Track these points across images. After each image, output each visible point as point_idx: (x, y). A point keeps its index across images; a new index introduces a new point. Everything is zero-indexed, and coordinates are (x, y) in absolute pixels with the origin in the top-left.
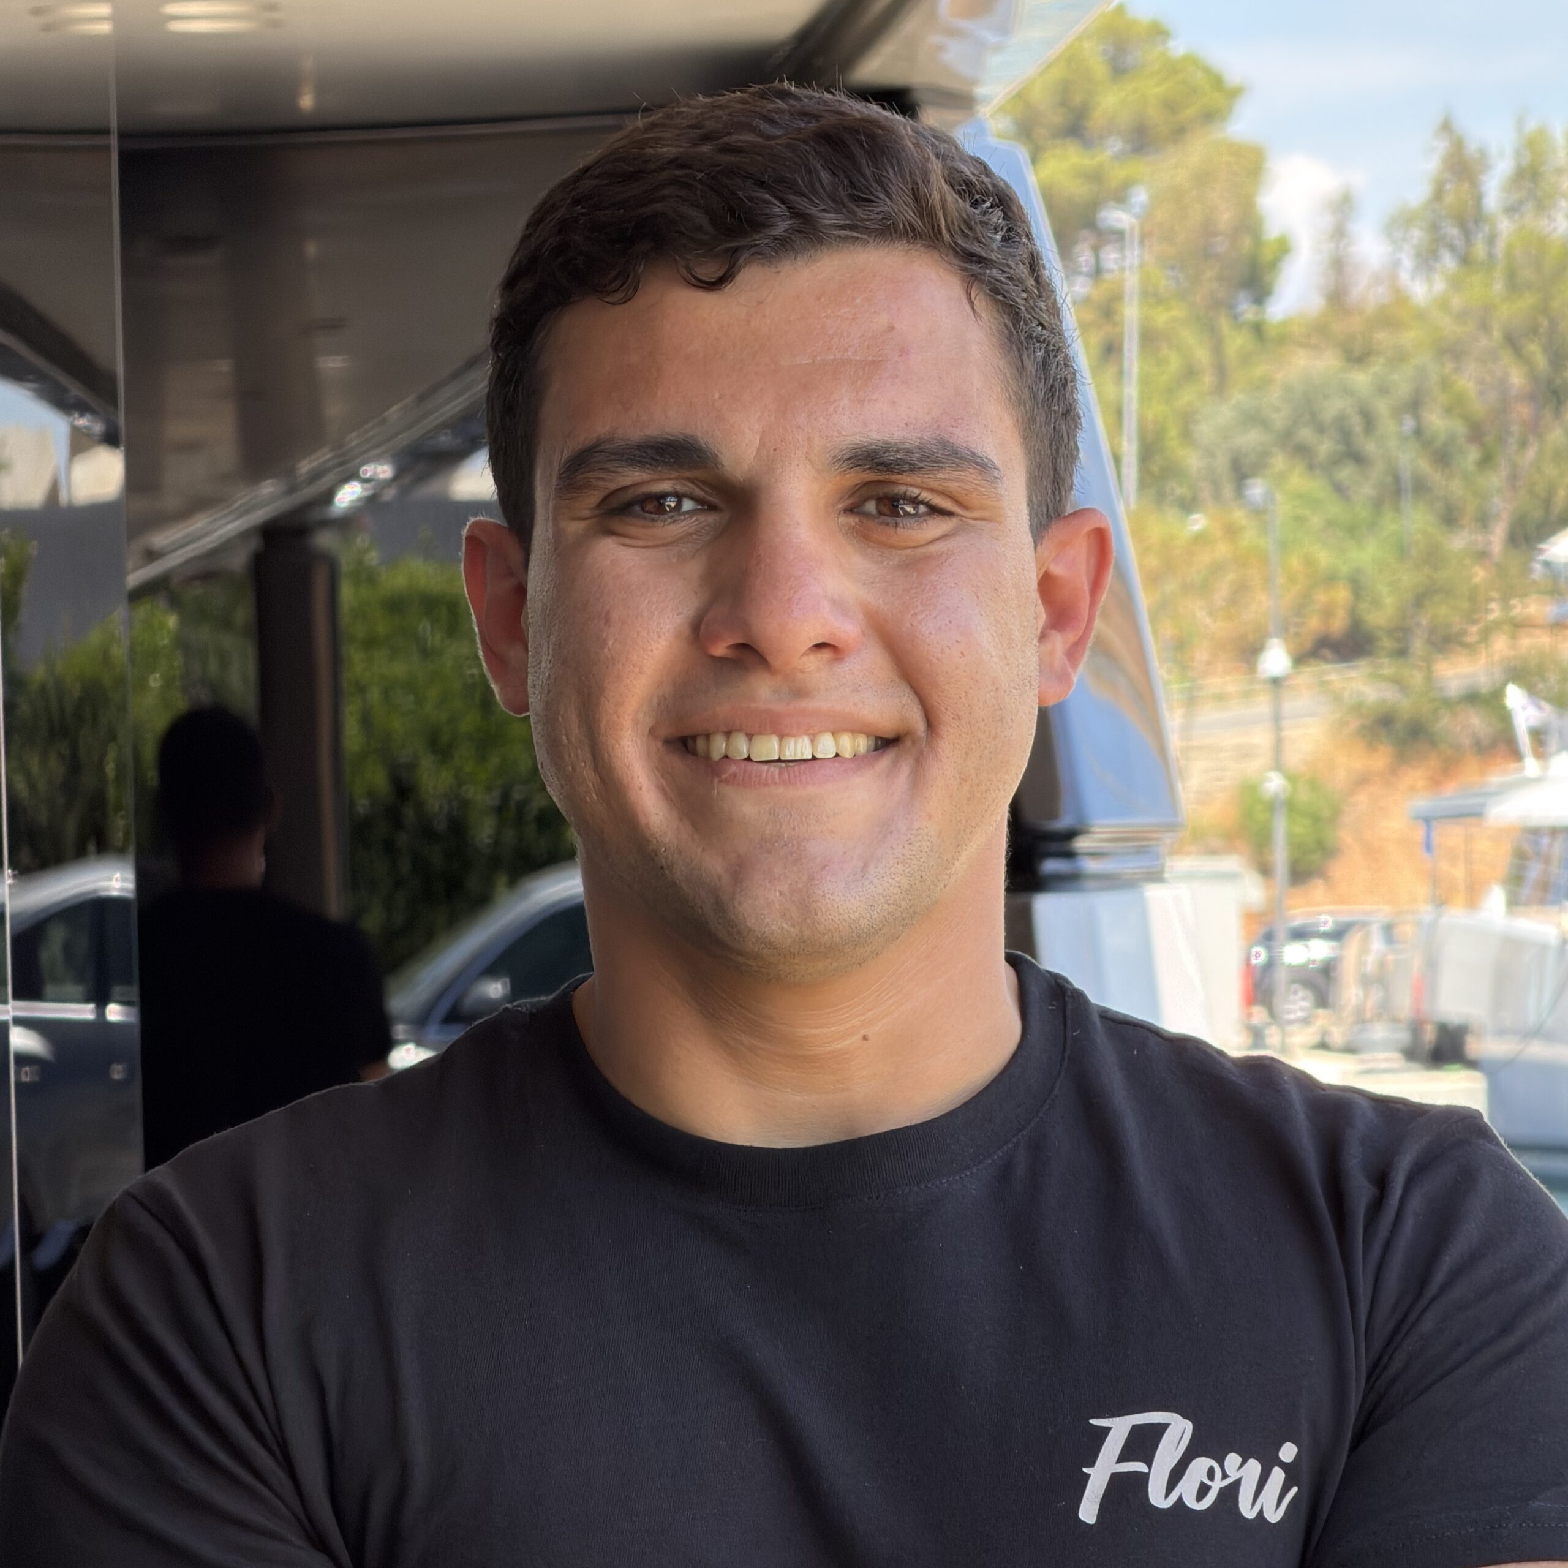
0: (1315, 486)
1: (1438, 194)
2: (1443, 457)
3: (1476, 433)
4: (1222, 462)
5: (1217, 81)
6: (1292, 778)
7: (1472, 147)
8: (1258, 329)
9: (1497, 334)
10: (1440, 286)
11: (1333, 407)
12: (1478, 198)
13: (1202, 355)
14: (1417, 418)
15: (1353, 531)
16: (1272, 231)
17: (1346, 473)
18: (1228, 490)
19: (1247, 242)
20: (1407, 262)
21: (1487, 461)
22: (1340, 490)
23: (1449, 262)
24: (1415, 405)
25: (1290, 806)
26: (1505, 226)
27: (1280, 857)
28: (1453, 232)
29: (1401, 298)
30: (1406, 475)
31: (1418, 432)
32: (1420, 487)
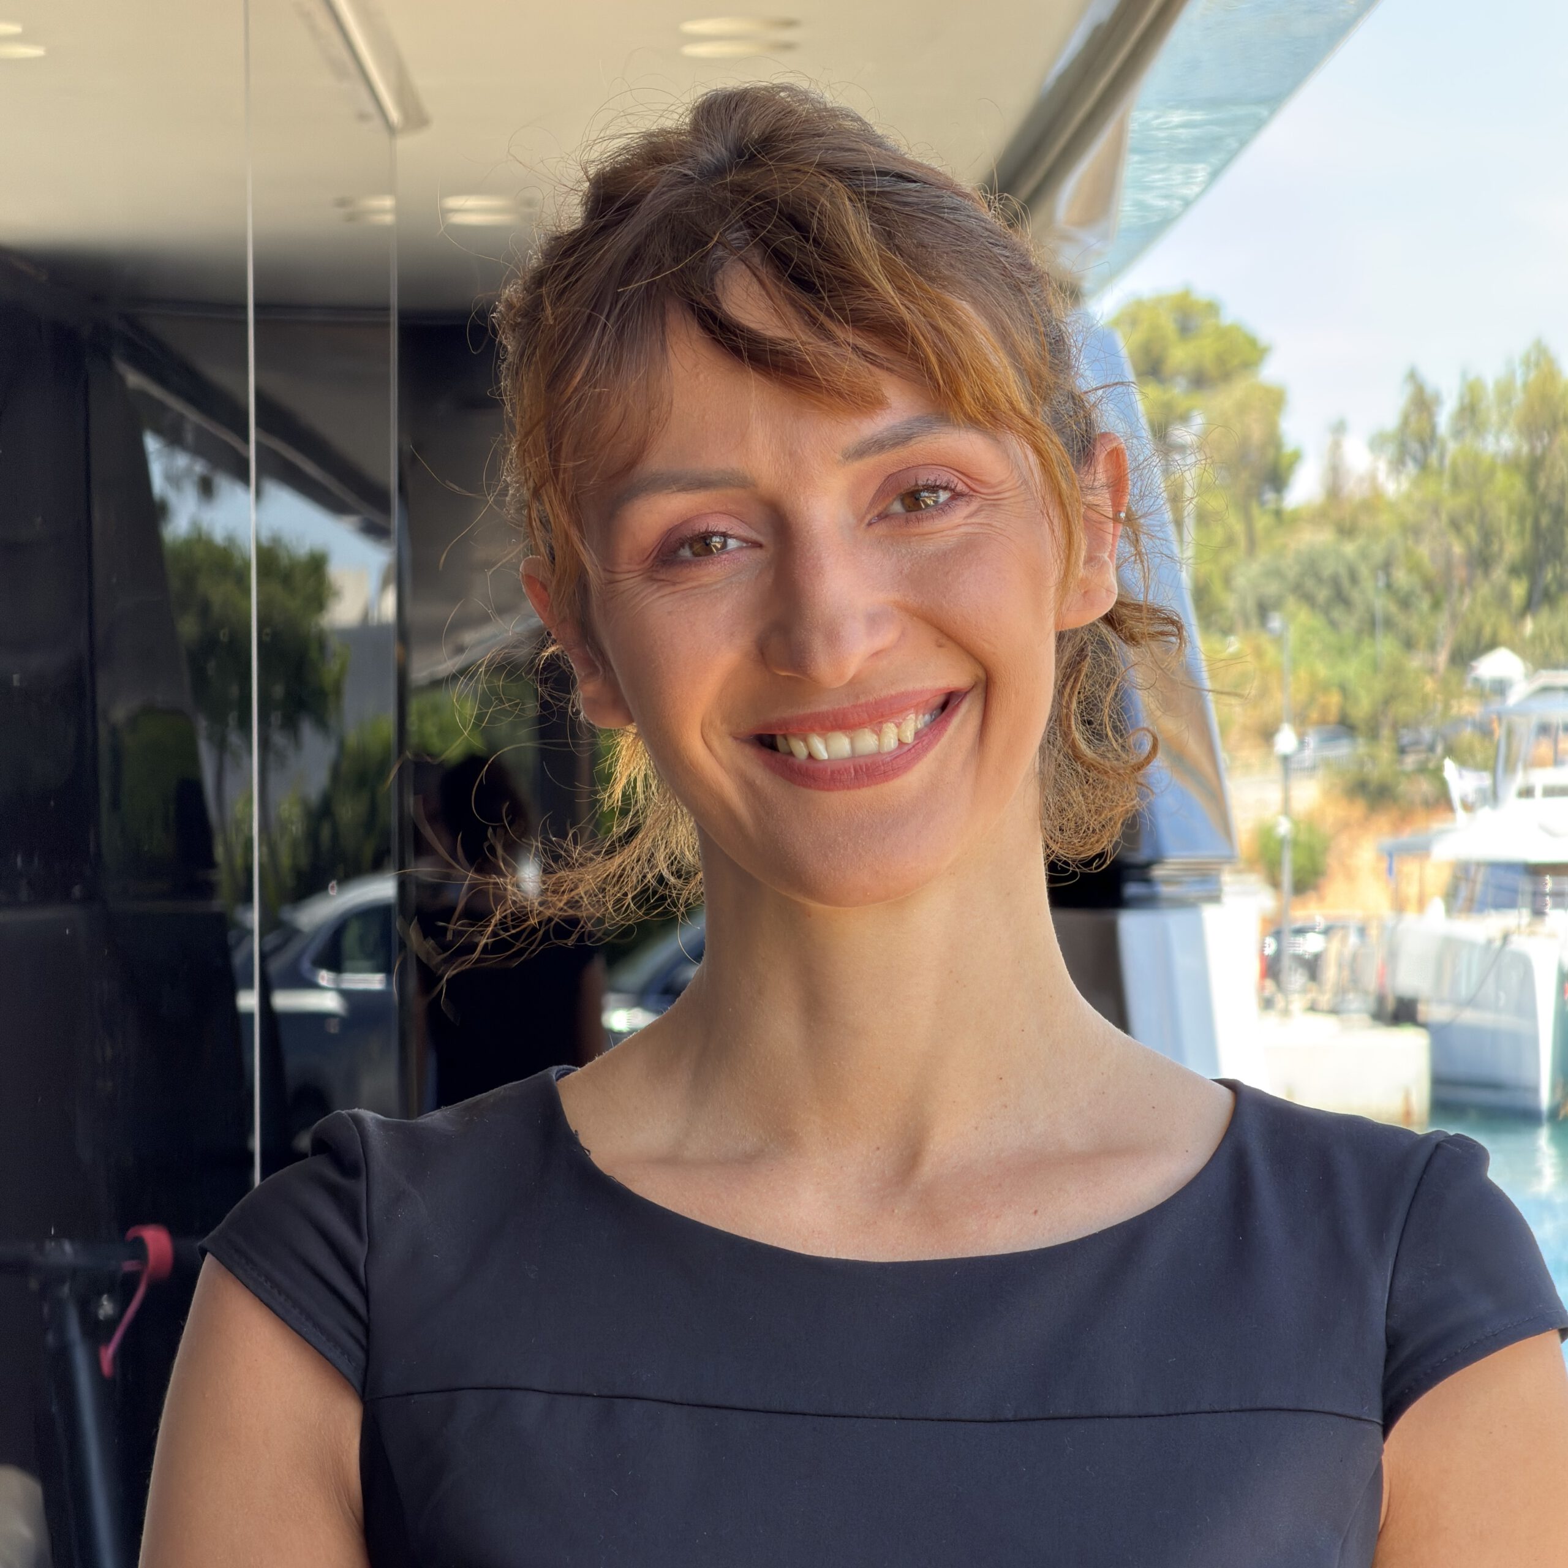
0: (1317, 622)
1: (1405, 422)
2: (1405, 602)
3: (1428, 586)
4: (1251, 605)
5: (1252, 342)
6: (1296, 823)
7: (1429, 390)
8: (1278, 514)
9: (1444, 517)
10: (1405, 485)
11: (1328, 568)
12: (1433, 428)
13: (1238, 527)
14: (1388, 575)
15: (1341, 652)
16: (1289, 447)
17: (1337, 613)
18: (1255, 621)
19: (1271, 453)
20: (1383, 466)
21: (1436, 605)
22: (1333, 624)
23: (1411, 468)
24: (1387, 566)
25: (1295, 843)
26: (1452, 447)
27: (1287, 879)
28: (1415, 446)
29: (1377, 493)
30: (1379, 615)
31: (1389, 586)
32: (1389, 624)
